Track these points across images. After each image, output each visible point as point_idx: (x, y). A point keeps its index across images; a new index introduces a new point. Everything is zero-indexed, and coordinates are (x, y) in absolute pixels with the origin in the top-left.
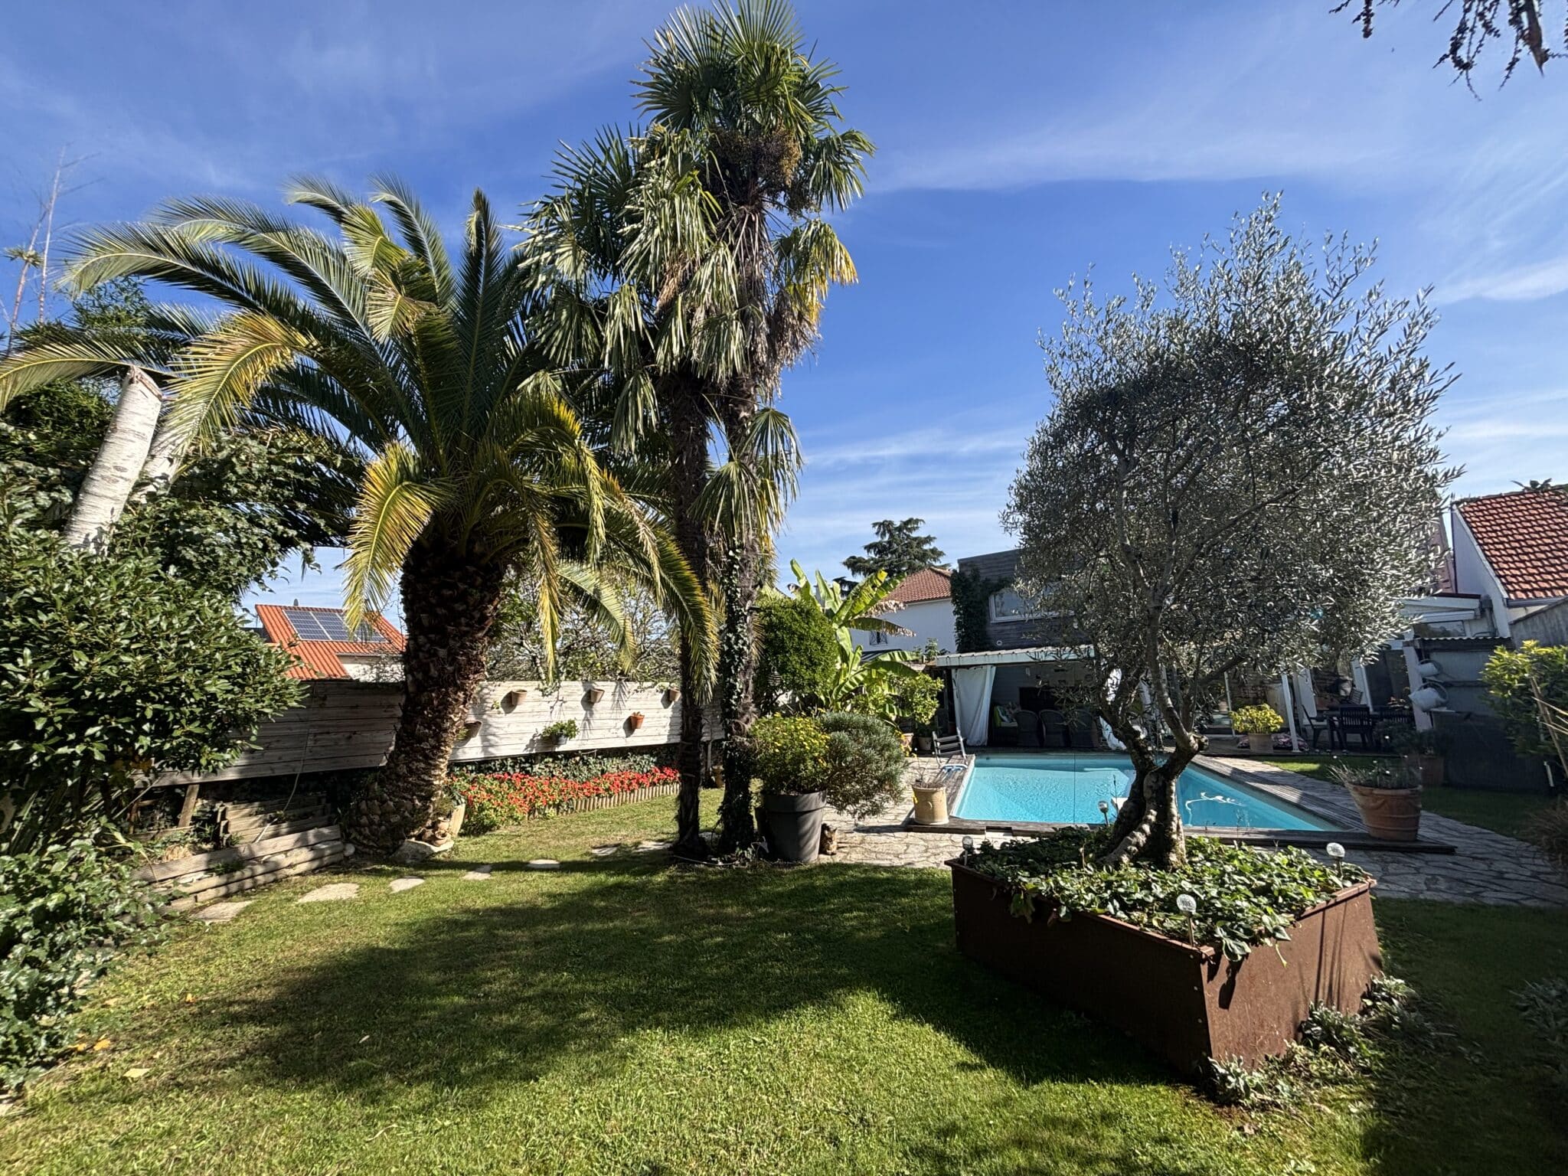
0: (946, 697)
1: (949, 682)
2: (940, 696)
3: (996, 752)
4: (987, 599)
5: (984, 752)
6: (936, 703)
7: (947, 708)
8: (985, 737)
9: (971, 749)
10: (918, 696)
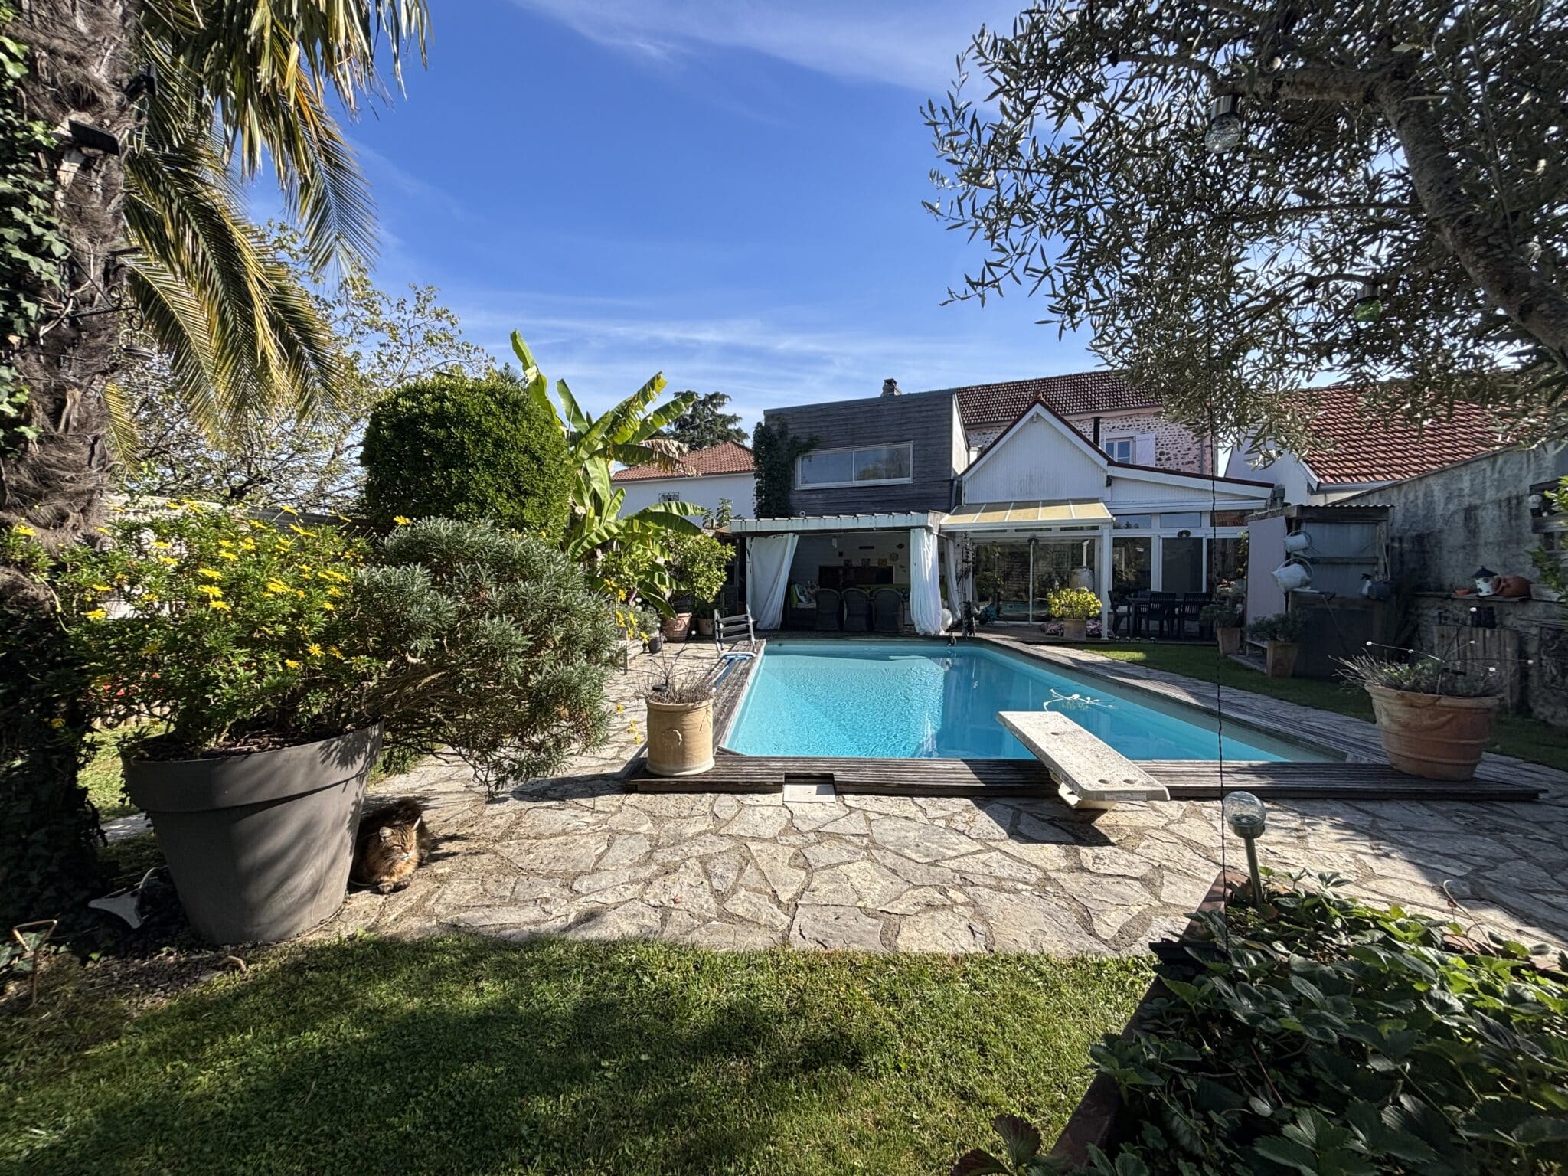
0: (736, 570)
1: (742, 552)
2: (729, 569)
3: (790, 637)
4: (793, 461)
5: (777, 637)
6: (723, 575)
7: (737, 584)
8: (779, 619)
9: (761, 633)
10: (700, 566)
